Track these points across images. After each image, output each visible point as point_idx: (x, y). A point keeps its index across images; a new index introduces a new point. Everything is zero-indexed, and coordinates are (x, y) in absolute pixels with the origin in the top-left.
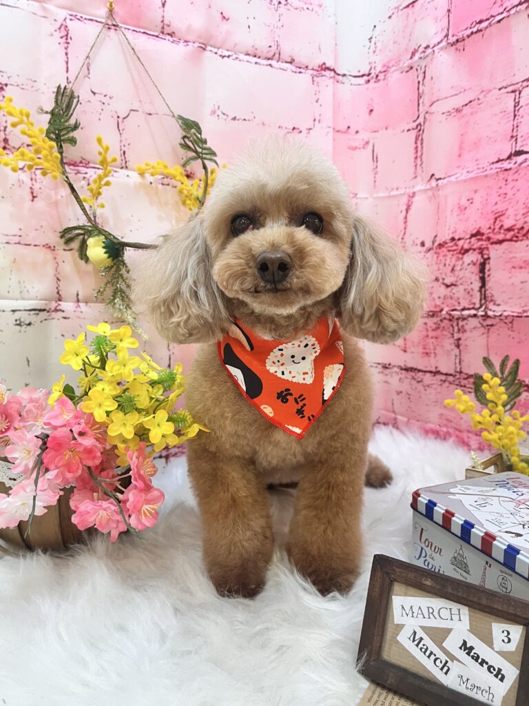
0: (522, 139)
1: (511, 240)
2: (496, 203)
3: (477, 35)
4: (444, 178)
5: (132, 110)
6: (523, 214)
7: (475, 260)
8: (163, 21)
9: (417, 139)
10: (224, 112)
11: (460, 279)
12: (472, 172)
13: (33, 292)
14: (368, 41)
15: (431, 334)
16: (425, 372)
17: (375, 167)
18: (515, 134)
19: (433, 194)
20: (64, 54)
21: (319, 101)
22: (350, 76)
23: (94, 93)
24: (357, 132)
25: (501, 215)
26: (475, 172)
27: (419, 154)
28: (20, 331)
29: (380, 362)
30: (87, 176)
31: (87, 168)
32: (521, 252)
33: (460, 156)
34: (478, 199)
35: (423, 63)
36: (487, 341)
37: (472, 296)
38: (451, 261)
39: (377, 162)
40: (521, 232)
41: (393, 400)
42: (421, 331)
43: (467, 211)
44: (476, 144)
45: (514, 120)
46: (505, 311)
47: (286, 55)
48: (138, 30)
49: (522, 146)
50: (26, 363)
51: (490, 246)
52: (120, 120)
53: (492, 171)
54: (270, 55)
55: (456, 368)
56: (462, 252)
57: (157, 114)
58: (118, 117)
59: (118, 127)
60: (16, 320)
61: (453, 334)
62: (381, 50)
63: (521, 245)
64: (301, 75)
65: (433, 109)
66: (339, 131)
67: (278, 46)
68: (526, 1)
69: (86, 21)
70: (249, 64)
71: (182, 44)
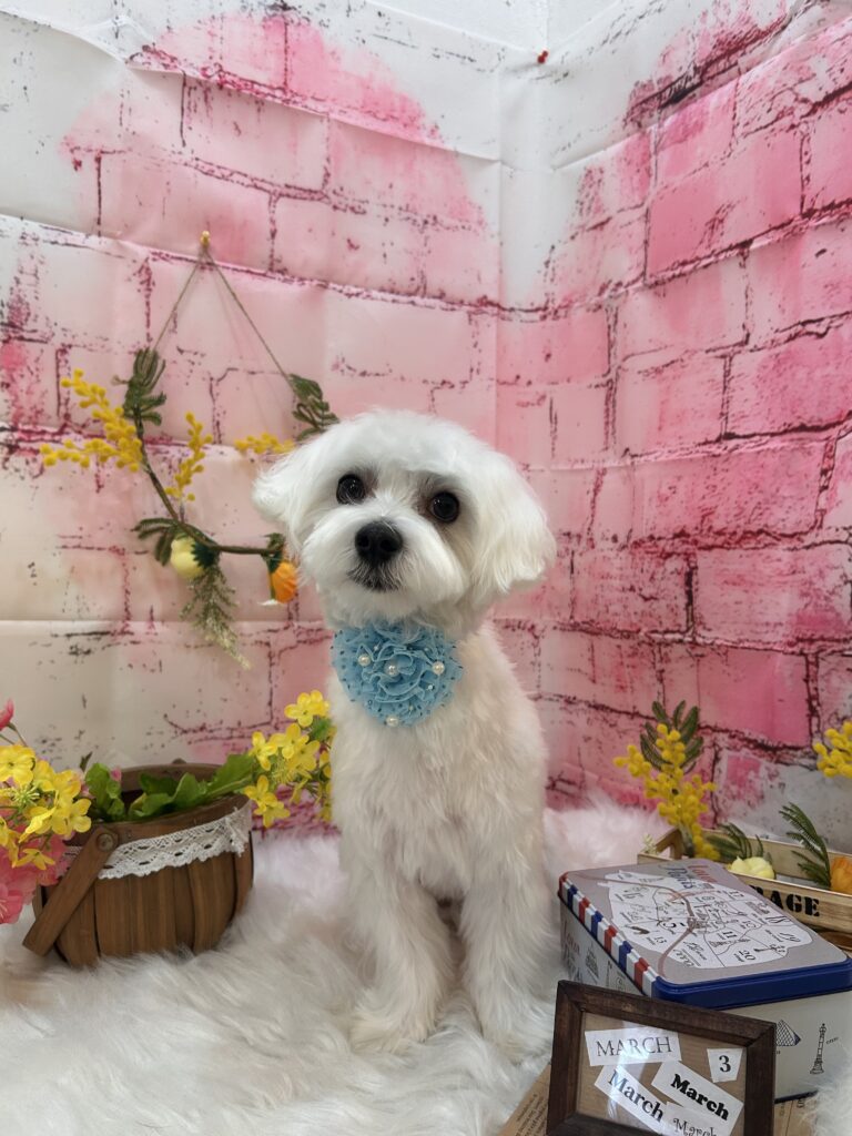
0: (733, 419)
1: (721, 547)
2: (704, 497)
3: (680, 279)
4: (641, 456)
5: (229, 369)
6: (736, 516)
7: (679, 568)
8: (271, 256)
9: (607, 399)
10: (351, 366)
11: (662, 591)
12: (675, 451)
13: (94, 611)
14: (543, 266)
15: (627, 661)
16: (620, 712)
17: (553, 429)
18: (725, 411)
19: (629, 476)
20: (144, 304)
21: (479, 346)
22: (521, 310)
23: (181, 351)
24: (529, 383)
25: (710, 513)
26: (679, 453)
27: (611, 419)
28: (76, 663)
29: (563, 694)
30: (168, 456)
31: (168, 444)
32: (733, 564)
33: (660, 429)
34: (681, 489)
35: (615, 304)
36: (698, 676)
37: (676, 614)
38: (650, 567)
39: (556, 423)
40: (733, 537)
41: (579, 749)
42: (613, 657)
43: (669, 502)
44: (680, 418)
45: (724, 393)
46: (717, 638)
47: (433, 288)
48: (239, 267)
49: (733, 428)
50: (81, 704)
51: (697, 552)
52: (214, 383)
53: (698, 455)
54: (413, 289)
56: (664, 555)
57: (262, 372)
58: (212, 379)
59: (211, 392)
60: (72, 648)
61: (654, 663)
62: (561, 279)
63: (734, 554)
64: (455, 313)
65: (627, 364)
66: (504, 383)
67: (423, 277)
68: (737, 246)
69: (173, 261)
70: (384, 303)
71: (295, 282)
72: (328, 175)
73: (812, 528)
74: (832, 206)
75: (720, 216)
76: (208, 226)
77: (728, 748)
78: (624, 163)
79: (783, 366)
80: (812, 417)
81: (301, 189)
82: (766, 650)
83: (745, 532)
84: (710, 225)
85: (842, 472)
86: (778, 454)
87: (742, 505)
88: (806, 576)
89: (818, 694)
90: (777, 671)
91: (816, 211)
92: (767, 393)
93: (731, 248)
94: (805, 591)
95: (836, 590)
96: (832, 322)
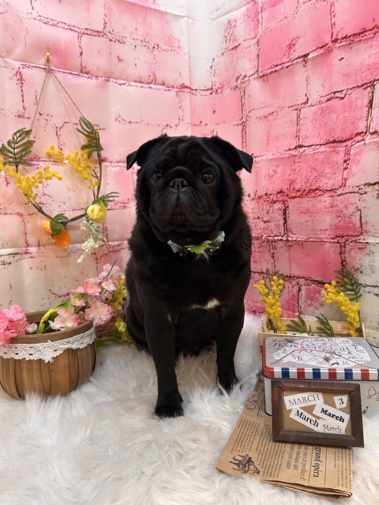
0: (302, 138)
1: (299, 197)
2: (290, 175)
3: (275, 73)
4: (259, 157)
5: (65, 123)
6: (305, 183)
7: (280, 208)
8: (81, 65)
9: (242, 131)
10: (123, 118)
11: (272, 218)
12: (275, 154)
14: (210, 69)
15: (258, 250)
16: (255, 272)
18: (298, 135)
20: (21, 91)
21: (182, 108)
22: (200, 90)
23: (41, 114)
24: (206, 125)
25: (293, 182)
26: (276, 155)
27: (244, 140)
28: (5, 268)
31: (38, 161)
32: (304, 204)
33: (267, 144)
34: (279, 170)
35: (243, 86)
36: (289, 255)
37: (279, 228)
38: (266, 207)
40: (304, 192)
43: (274, 178)
44: (277, 138)
45: (297, 126)
47: (159, 81)
48: (66, 71)
49: (302, 142)
50: (10, 287)
51: (288, 199)
52: (58, 130)
53: (286, 155)
54: (150, 81)
55: (272, 270)
56: (273, 202)
58: (57, 128)
59: (57, 134)
60: (2, 262)
61: (269, 250)
62: (218, 75)
63: (305, 200)
64: (170, 92)
65: (251, 114)
66: (195, 125)
67: (154, 75)
68: (302, 57)
69: (33, 68)
70: (137, 88)
71: (94, 78)
72: (106, 23)
73: (341, 187)
74: (346, 37)
75: (293, 42)
76: (49, 50)
77: (305, 285)
78: (246, 17)
79: (325, 113)
80: (339, 136)
81: (93, 30)
82: (320, 241)
83: (310, 190)
84: (288, 47)
85: (354, 161)
86: (324, 153)
87: (308, 177)
88: (339, 208)
89: (346, 259)
90: (326, 251)
91: (339, 39)
92: (317, 126)
93: (299, 58)
94: (338, 215)
95: (354, 214)
96: (347, 92)
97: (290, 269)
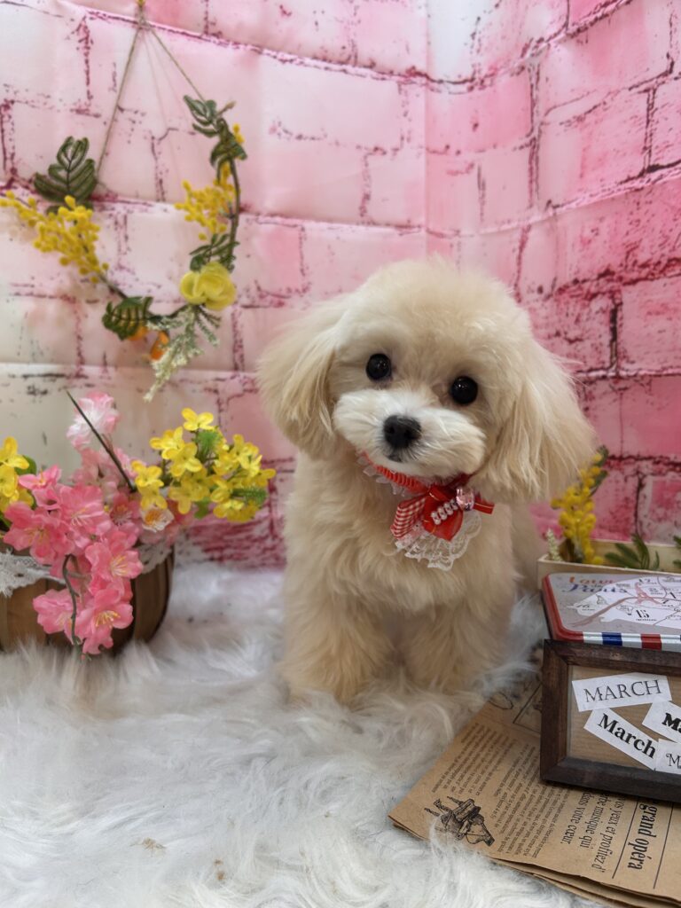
0: (657, 151)
1: (646, 279)
2: (627, 234)
3: (602, 21)
4: (563, 205)
5: (170, 129)
6: (660, 245)
7: (604, 307)
8: (206, 19)
9: (531, 158)
10: (289, 128)
11: (587, 332)
12: (596, 195)
13: (48, 355)
14: (470, 39)
17: (481, 196)
18: (648, 145)
19: (552, 227)
20: (83, 62)
21: (409, 115)
22: (449, 82)
23: (122, 110)
24: (458, 152)
25: (634, 248)
26: (599, 195)
27: (534, 177)
28: (34, 401)
30: (114, 213)
31: (114, 201)
32: (657, 294)
33: (582, 176)
34: (604, 228)
35: (536, 61)
36: (620, 409)
37: (600, 352)
38: (575, 310)
39: (484, 189)
40: (657, 268)
43: (593, 245)
44: (602, 161)
45: (647, 127)
46: (640, 369)
47: (364, 57)
48: (175, 29)
49: (657, 159)
50: (43, 440)
51: (622, 288)
52: (156, 142)
53: (620, 193)
54: (344, 58)
56: (589, 297)
58: (153, 138)
59: (153, 151)
60: (29, 388)
62: (486, 49)
63: (658, 284)
64: (385, 83)
65: (550, 117)
66: (434, 152)
67: (354, 46)
69: (110, 20)
70: (316, 69)
71: (231, 47)
77: (653, 474)
83: (670, 260)
87: (667, 233)
97: (622, 442)
